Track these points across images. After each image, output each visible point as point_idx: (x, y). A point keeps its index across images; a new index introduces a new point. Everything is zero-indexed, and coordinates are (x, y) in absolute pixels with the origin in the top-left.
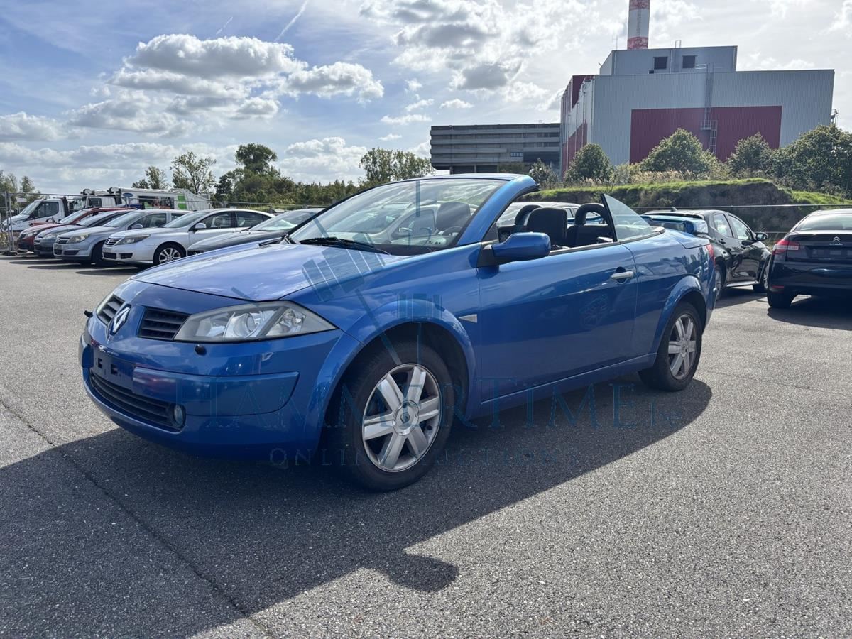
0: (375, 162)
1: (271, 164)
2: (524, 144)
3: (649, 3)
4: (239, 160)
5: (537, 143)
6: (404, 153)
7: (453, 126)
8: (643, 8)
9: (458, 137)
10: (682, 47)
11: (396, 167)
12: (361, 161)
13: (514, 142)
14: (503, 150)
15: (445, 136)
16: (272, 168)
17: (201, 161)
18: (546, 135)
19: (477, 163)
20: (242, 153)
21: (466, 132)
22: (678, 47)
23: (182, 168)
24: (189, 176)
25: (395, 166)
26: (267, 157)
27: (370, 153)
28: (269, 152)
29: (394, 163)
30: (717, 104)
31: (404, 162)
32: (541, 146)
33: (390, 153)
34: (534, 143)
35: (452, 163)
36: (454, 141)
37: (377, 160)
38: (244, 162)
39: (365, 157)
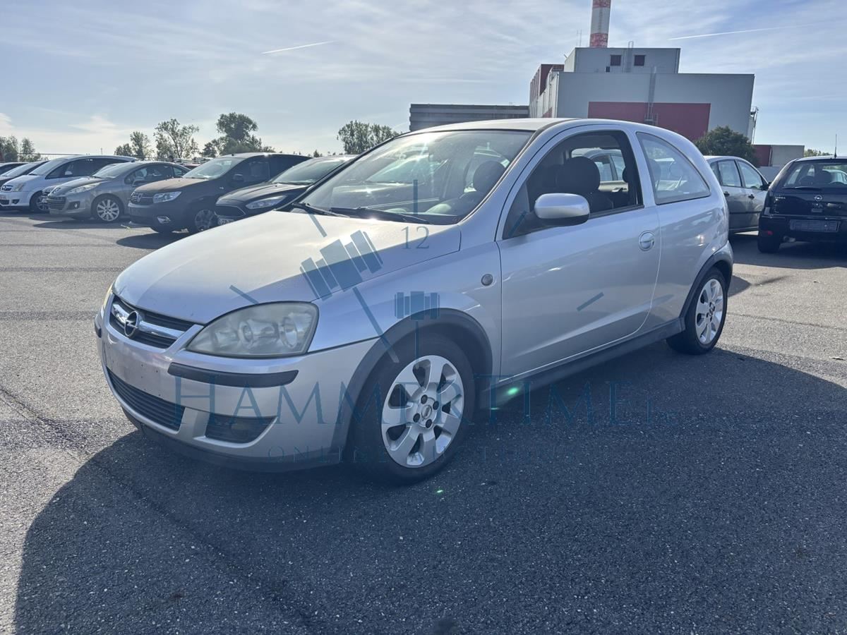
0: (352, 135)
1: (251, 133)
3: (610, 3)
4: (221, 129)
6: (380, 126)
8: (605, 7)
9: (436, 115)
10: (634, 47)
12: (340, 133)
15: (424, 114)
16: (253, 137)
17: (184, 128)
18: (516, 116)
20: (223, 122)
21: (443, 111)
22: (631, 47)
23: (166, 135)
24: (173, 143)
25: (372, 139)
26: (248, 127)
27: (348, 126)
28: (250, 122)
29: (371, 136)
30: (658, 100)
31: (381, 136)
33: (367, 126)
36: (432, 119)
37: (355, 133)
38: (225, 131)
39: (343, 129)
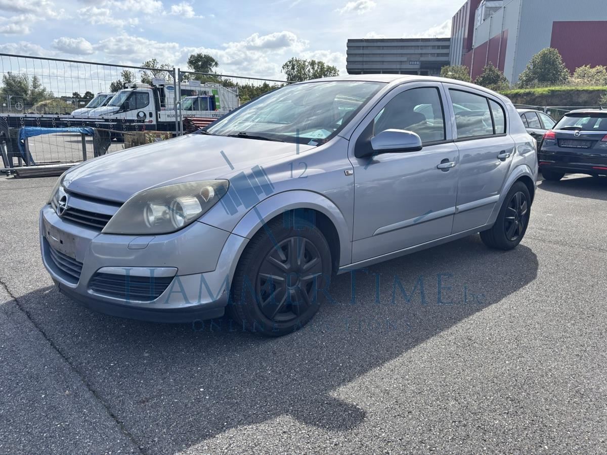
0: (293, 68)
1: (214, 69)
2: (421, 54)
4: (190, 66)
5: (431, 54)
6: (316, 61)
7: (365, 40)
9: (369, 48)
11: (310, 72)
12: (283, 67)
13: (413, 52)
14: (405, 59)
15: (358, 47)
16: (215, 72)
17: (163, 67)
18: (439, 47)
19: (383, 69)
20: (192, 61)
21: (376, 44)
23: (149, 72)
26: (211, 64)
27: (290, 62)
28: (213, 60)
29: (308, 69)
31: (316, 68)
32: (434, 56)
33: (304, 61)
34: (428, 54)
35: (363, 69)
36: (366, 52)
37: (295, 67)
38: (194, 68)
39: (286, 64)
